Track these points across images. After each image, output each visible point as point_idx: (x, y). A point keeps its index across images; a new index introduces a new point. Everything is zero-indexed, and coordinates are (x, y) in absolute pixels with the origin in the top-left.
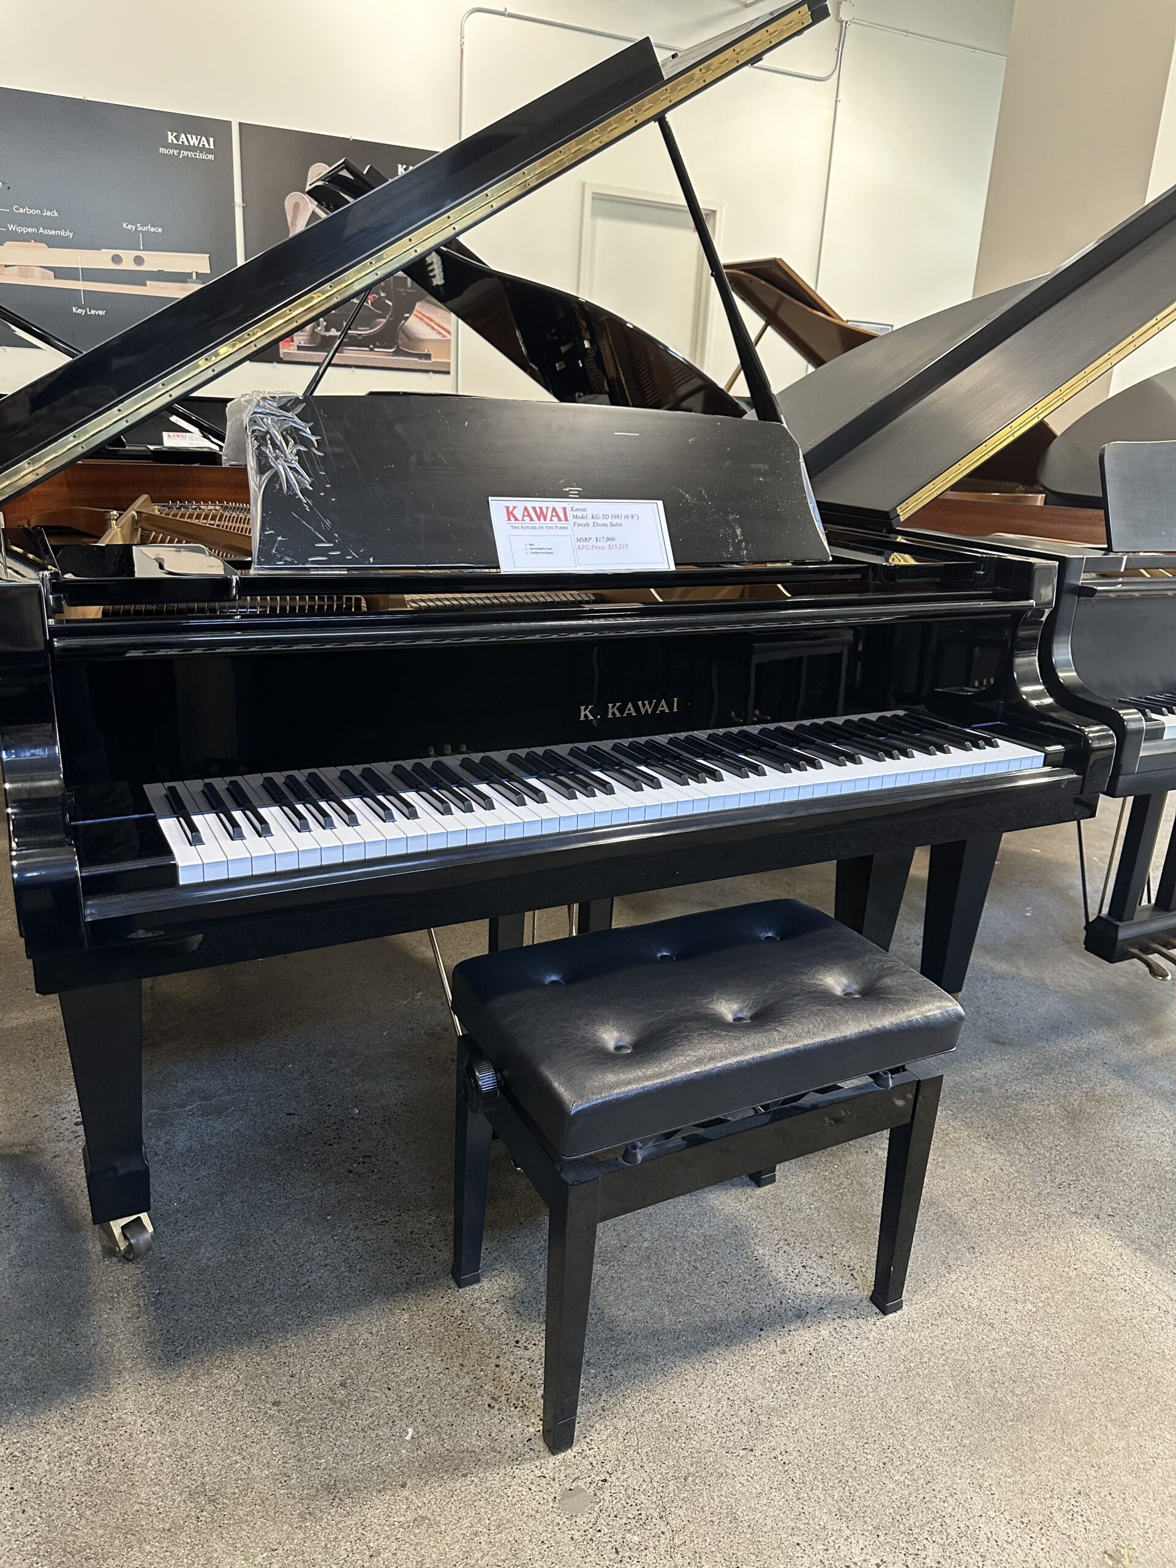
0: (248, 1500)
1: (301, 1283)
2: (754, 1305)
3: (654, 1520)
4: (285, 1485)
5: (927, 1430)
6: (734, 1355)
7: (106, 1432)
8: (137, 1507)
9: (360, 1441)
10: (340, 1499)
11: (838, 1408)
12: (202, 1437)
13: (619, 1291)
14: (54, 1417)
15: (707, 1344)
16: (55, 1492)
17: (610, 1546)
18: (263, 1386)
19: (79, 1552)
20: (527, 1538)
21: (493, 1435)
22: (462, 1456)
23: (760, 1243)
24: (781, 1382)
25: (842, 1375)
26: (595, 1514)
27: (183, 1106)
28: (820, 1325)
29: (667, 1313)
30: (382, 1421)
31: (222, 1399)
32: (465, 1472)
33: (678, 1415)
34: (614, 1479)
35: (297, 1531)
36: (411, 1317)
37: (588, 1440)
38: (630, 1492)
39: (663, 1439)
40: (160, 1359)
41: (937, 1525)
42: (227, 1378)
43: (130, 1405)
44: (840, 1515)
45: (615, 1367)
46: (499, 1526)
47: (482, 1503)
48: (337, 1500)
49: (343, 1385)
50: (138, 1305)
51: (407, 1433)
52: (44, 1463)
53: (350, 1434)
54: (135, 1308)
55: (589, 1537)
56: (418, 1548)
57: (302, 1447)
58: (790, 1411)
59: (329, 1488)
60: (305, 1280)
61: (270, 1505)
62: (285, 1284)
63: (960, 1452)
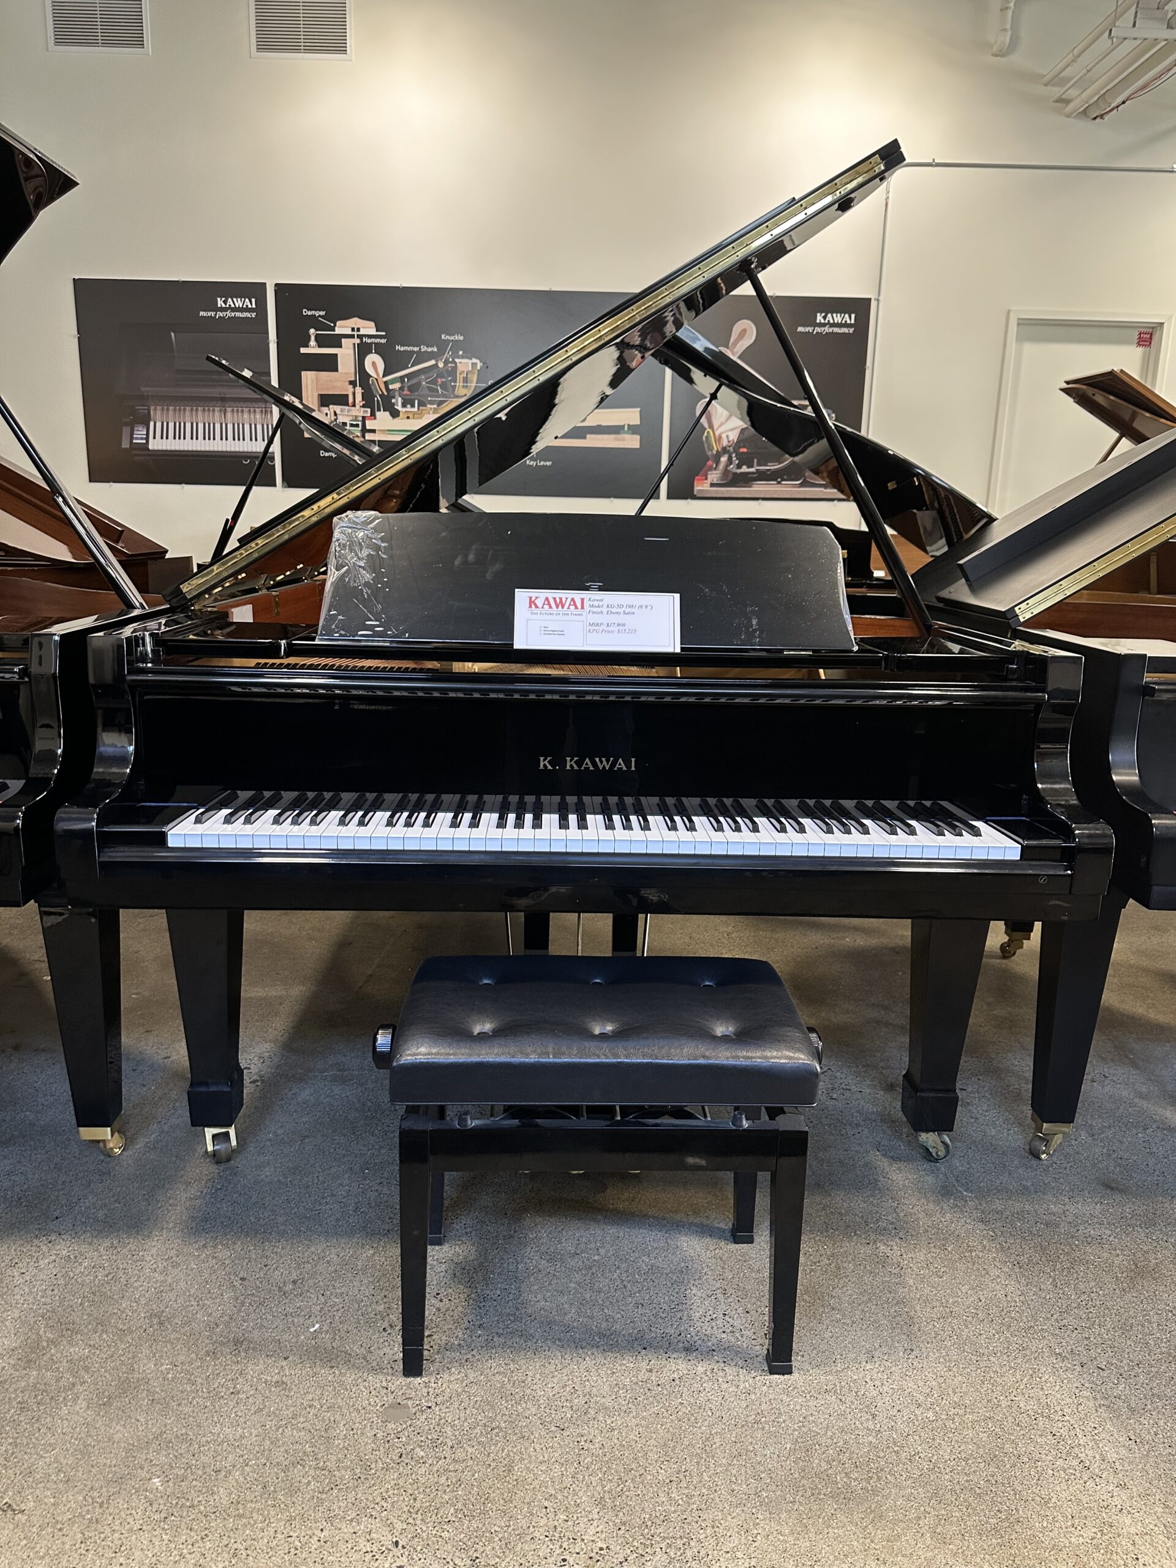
0: (183, 1331)
1: (315, 1209)
2: (653, 1329)
3: (445, 1447)
4: (211, 1330)
5: (734, 1472)
6: (605, 1359)
7: (130, 1262)
8: (116, 1311)
9: (279, 1320)
10: (239, 1351)
11: (663, 1427)
12: (182, 1284)
13: (546, 1284)
14: (107, 1243)
15: (589, 1344)
16: (77, 1286)
17: (400, 1450)
18: (242, 1266)
19: (66, 1324)
20: (343, 1423)
21: (372, 1348)
22: (340, 1354)
23: (699, 1286)
24: (629, 1392)
25: (689, 1405)
26: (404, 1426)
27: (322, 1072)
28: (701, 1362)
29: (573, 1311)
30: (303, 1313)
31: (211, 1265)
32: (333, 1365)
33: (523, 1384)
34: (437, 1408)
35: (198, 1360)
36: (374, 1254)
37: (438, 1377)
38: (443, 1421)
39: (497, 1396)
40: (191, 1228)
41: (679, 1542)
42: (223, 1253)
43: (154, 1251)
44: (600, 1502)
45: (499, 1335)
46: (328, 1408)
47: (330, 1389)
48: (237, 1351)
49: (294, 1282)
50: (202, 1192)
51: (314, 1327)
52: (83, 1267)
53: (276, 1314)
54: (199, 1193)
55: (389, 1439)
56: (266, 1400)
57: (240, 1311)
58: (619, 1415)
59: (237, 1342)
60: (319, 1208)
61: (193, 1339)
62: (304, 1207)
63: (750, 1499)
